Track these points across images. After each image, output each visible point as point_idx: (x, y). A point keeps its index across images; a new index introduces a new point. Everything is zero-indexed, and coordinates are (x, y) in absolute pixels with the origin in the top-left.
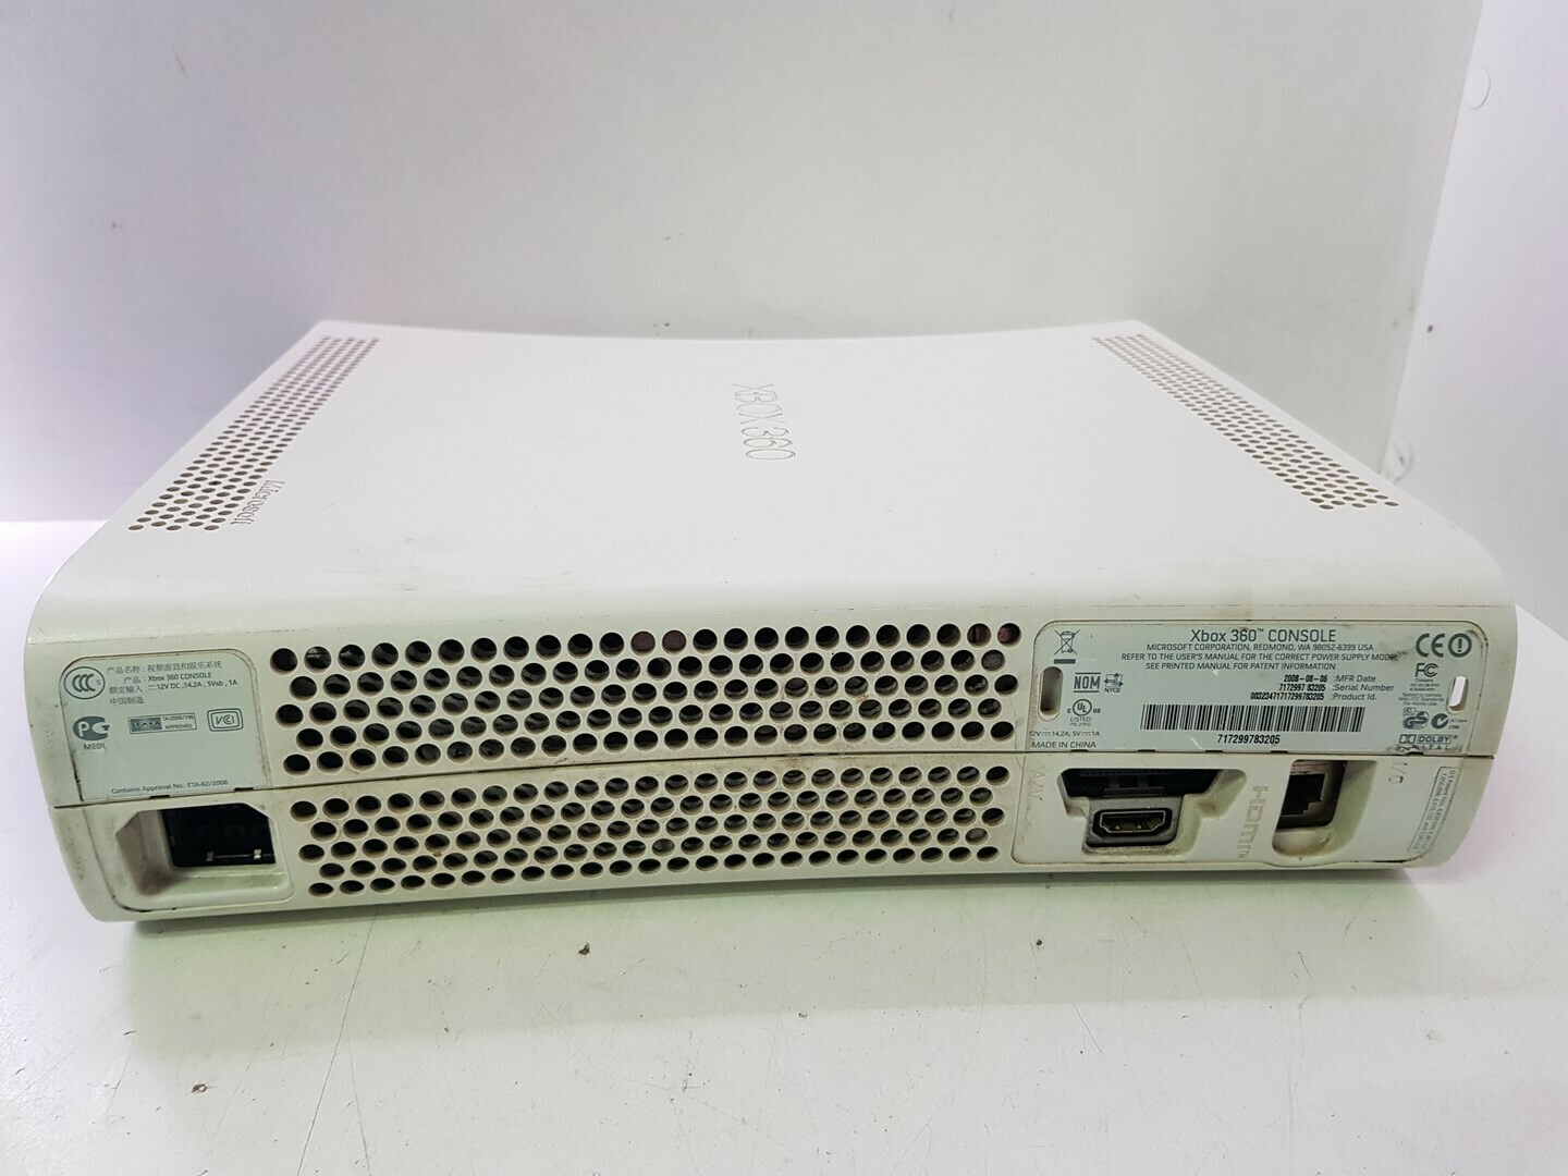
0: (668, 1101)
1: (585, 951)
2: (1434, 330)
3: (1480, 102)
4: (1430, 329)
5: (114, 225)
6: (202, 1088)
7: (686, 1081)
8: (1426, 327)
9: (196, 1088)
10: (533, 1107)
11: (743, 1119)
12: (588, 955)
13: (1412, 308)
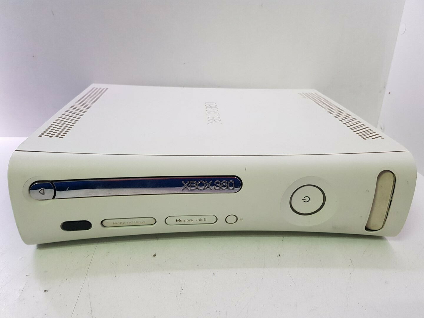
0: (176, 297)
1: (155, 255)
2: (390, 94)
3: (404, 32)
4: (389, 93)
5: (33, 56)
6: (46, 291)
7: (181, 291)
8: (388, 93)
9: (45, 291)
10: (138, 298)
11: (196, 302)
12: (155, 257)
13: (384, 88)
